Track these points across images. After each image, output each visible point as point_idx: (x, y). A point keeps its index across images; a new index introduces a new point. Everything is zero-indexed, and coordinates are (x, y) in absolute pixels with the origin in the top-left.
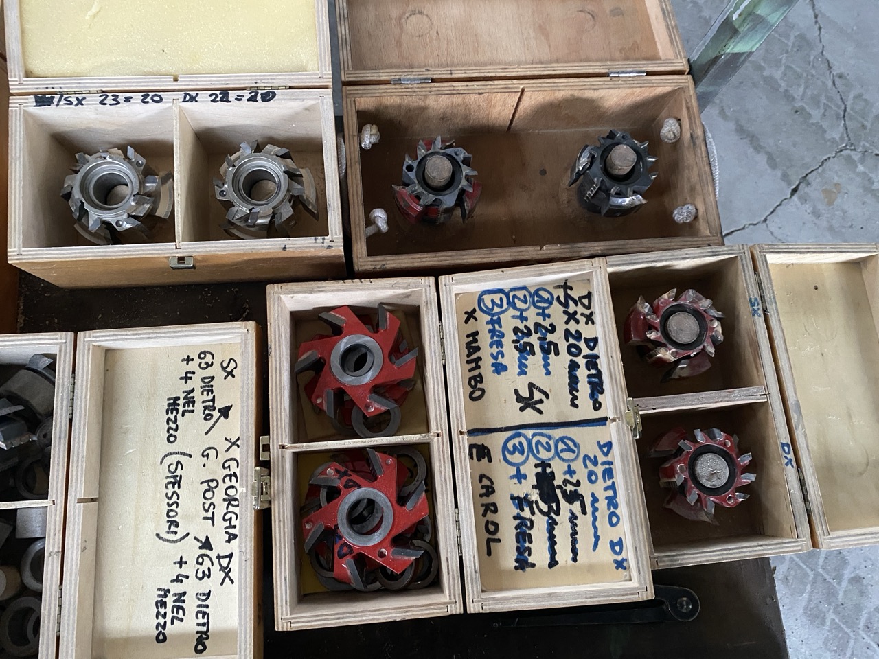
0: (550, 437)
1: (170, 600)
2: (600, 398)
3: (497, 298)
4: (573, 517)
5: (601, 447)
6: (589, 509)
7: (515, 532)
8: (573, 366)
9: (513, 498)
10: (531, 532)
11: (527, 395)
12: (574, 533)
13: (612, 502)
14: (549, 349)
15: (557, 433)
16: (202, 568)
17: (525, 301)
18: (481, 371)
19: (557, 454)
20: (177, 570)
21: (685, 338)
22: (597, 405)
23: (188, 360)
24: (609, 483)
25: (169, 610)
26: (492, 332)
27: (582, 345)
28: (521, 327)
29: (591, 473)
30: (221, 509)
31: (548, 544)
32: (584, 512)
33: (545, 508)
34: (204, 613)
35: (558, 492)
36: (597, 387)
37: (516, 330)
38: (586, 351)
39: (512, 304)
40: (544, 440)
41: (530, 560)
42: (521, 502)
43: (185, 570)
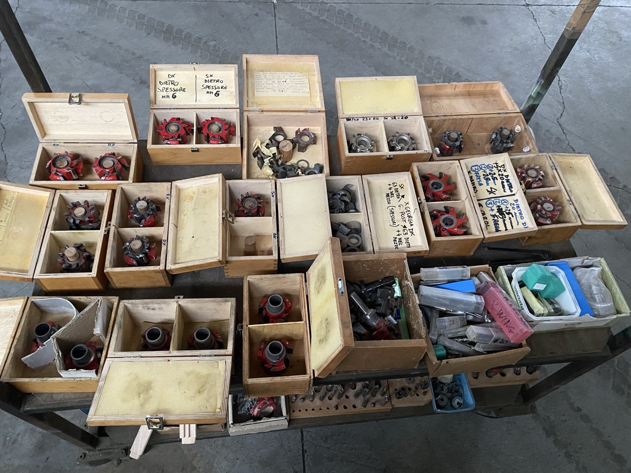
0: (499, 200)
1: (397, 240)
2: (512, 189)
3: (476, 167)
4: (510, 218)
5: (515, 201)
6: (514, 216)
7: (493, 223)
8: (503, 182)
9: (491, 215)
10: (498, 223)
11: (490, 190)
12: (511, 222)
13: (520, 214)
14: (494, 179)
15: (501, 199)
16: (405, 232)
17: (485, 168)
18: (475, 186)
19: (502, 203)
20: (398, 233)
21: (534, 176)
22: (511, 191)
23: (390, 185)
24: (519, 209)
25: (397, 242)
26: (477, 176)
27: (504, 177)
28: (485, 174)
29: (513, 207)
30: (407, 219)
31: (504, 225)
32: (513, 217)
33: (501, 217)
34: (408, 243)
35: (504, 213)
36: (510, 187)
37: (484, 175)
38: (505, 178)
39: (481, 169)
40: (498, 201)
41: (499, 229)
42: (494, 216)
43: (400, 233)
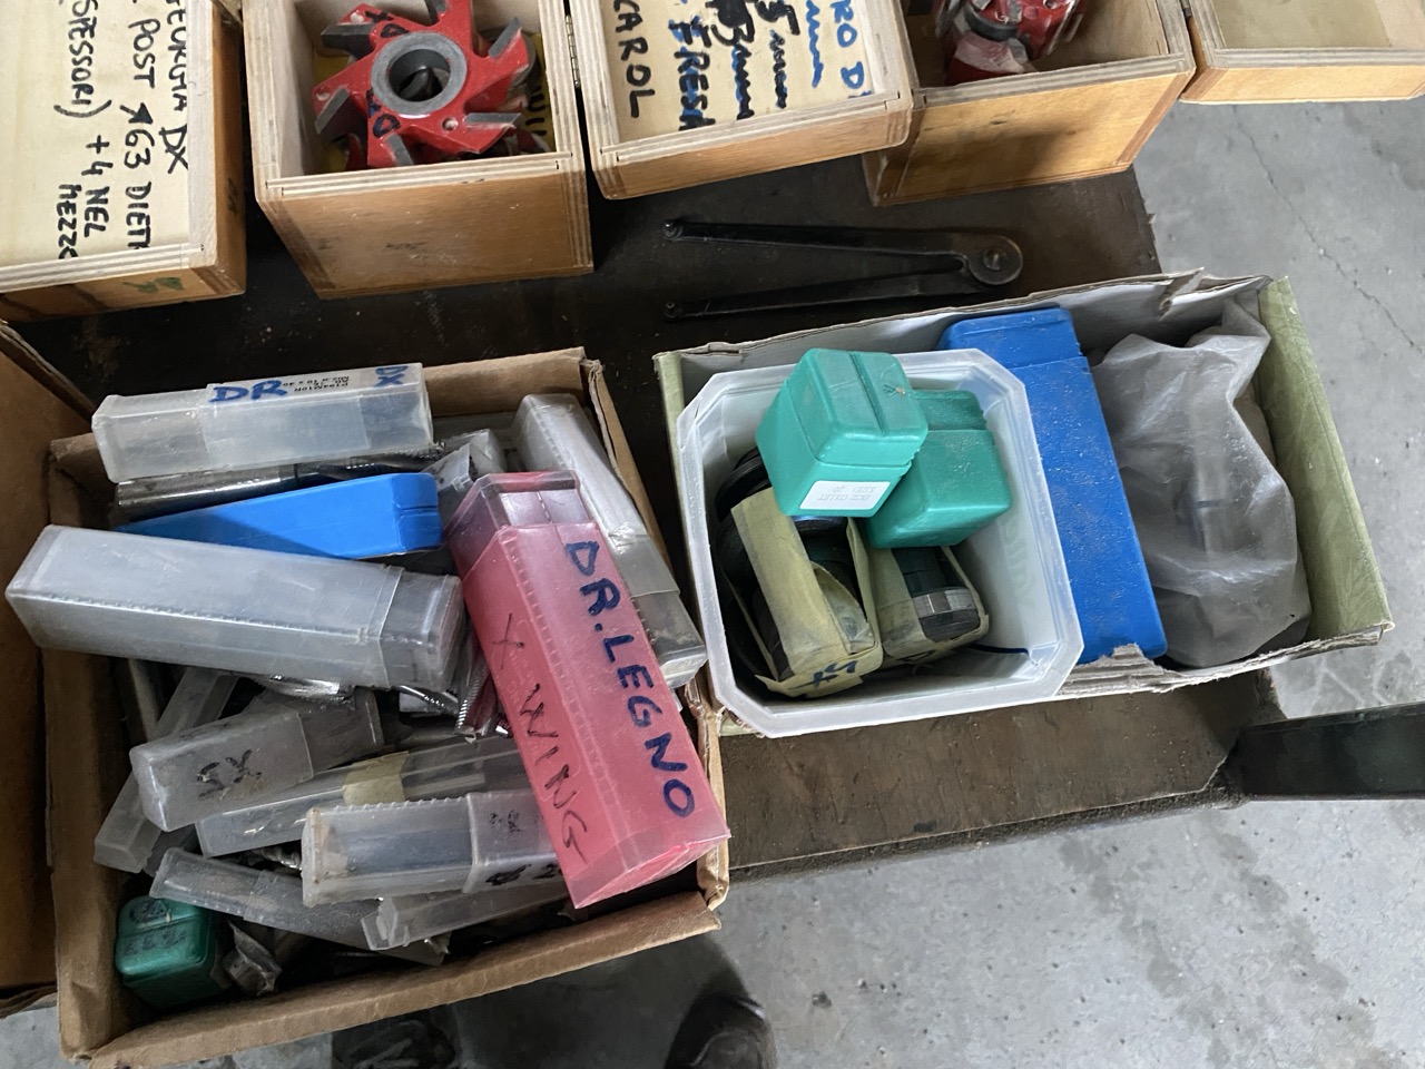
1: (82, 202)
4: (777, 40)
6: (803, 25)
7: (678, 76)
9: (672, 27)
10: (706, 72)
12: (779, 66)
13: (842, 10)
16: (134, 151)
20: (93, 156)
25: (80, 216)
30: (165, 62)
31: (735, 86)
32: (795, 30)
33: (728, 33)
34: (141, 217)
35: (751, 7)
41: (706, 114)
42: (686, 30)
43: (105, 155)
